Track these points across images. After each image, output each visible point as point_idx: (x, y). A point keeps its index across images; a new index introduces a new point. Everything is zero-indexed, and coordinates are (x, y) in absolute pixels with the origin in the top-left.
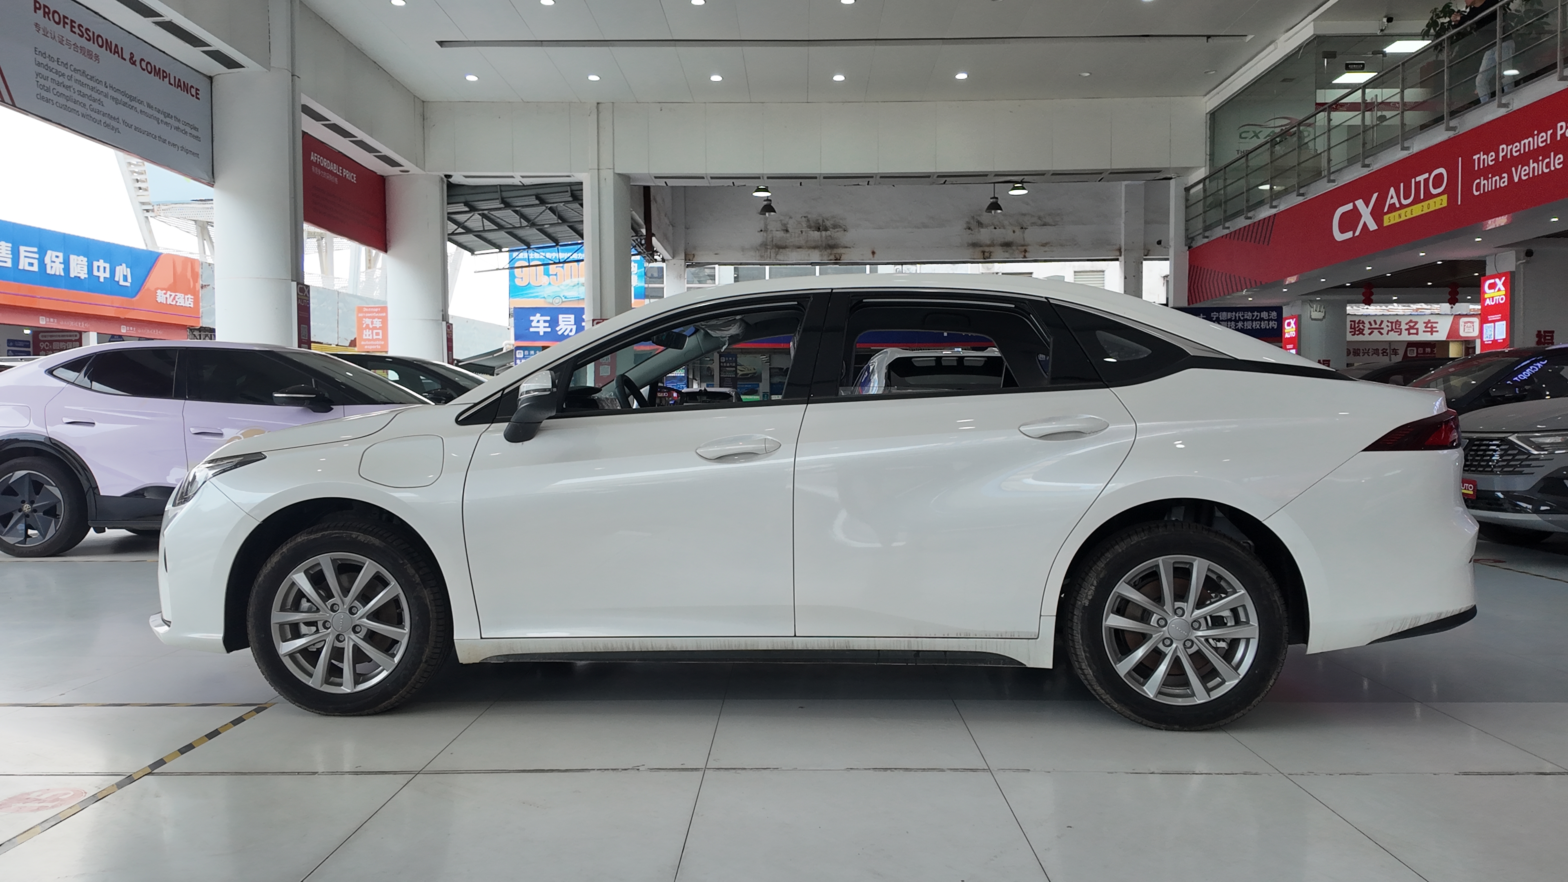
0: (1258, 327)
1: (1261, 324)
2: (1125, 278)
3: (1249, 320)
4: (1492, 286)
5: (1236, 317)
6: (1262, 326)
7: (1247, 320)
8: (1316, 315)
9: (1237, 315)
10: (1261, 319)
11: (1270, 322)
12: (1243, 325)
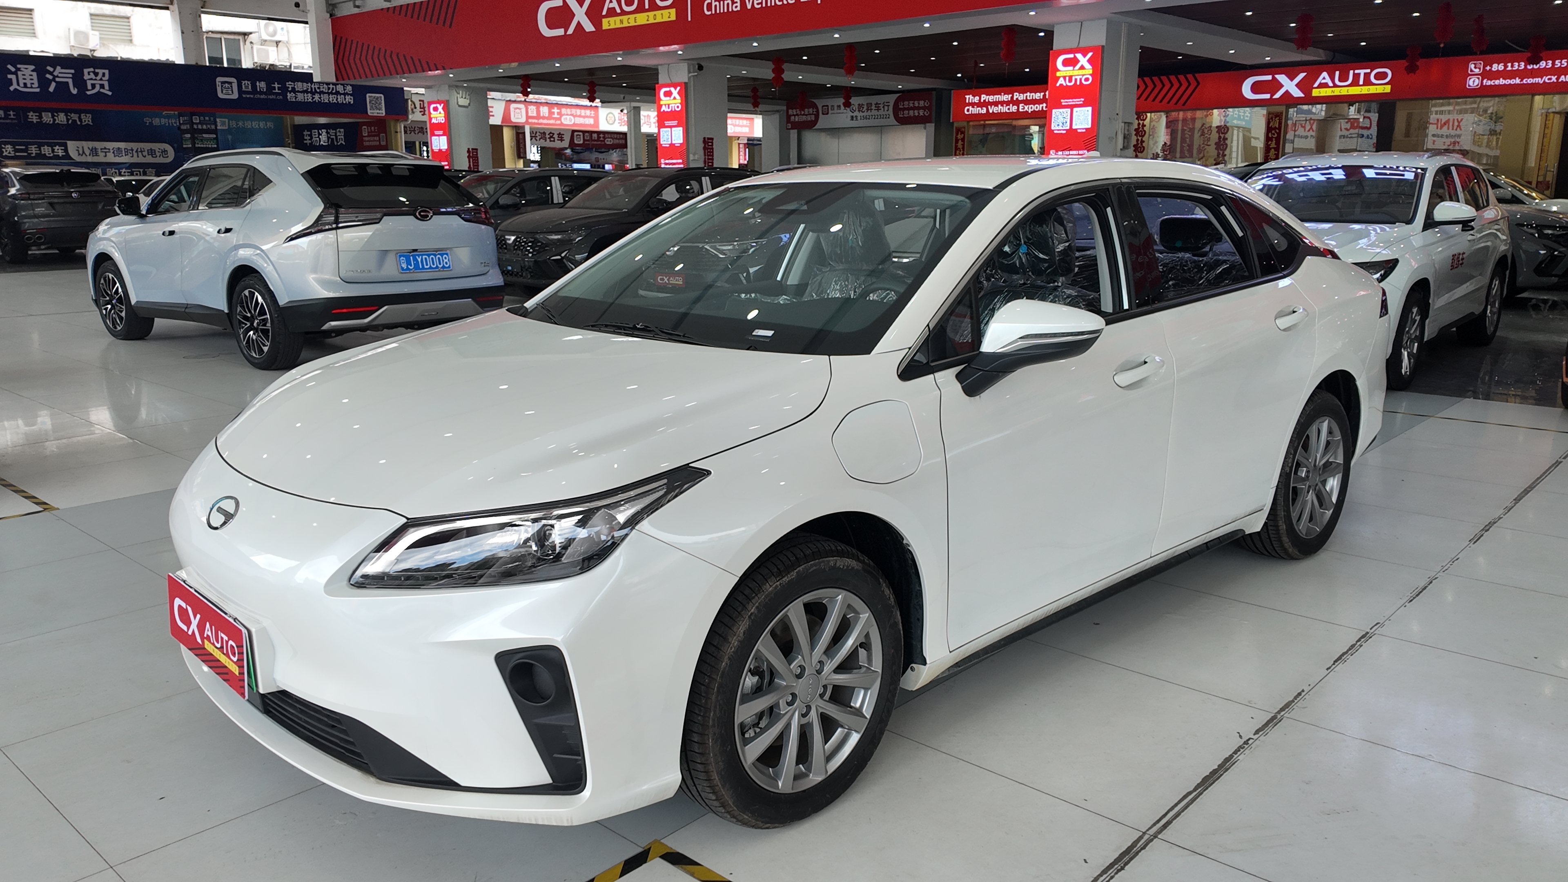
0: (335, 101)
1: (337, 99)
2: (183, 33)
3: (326, 93)
4: (668, 94)
5: (311, 88)
6: (339, 100)
7: (324, 93)
8: (463, 102)
9: (313, 86)
10: (337, 93)
11: (347, 97)
12: (320, 98)
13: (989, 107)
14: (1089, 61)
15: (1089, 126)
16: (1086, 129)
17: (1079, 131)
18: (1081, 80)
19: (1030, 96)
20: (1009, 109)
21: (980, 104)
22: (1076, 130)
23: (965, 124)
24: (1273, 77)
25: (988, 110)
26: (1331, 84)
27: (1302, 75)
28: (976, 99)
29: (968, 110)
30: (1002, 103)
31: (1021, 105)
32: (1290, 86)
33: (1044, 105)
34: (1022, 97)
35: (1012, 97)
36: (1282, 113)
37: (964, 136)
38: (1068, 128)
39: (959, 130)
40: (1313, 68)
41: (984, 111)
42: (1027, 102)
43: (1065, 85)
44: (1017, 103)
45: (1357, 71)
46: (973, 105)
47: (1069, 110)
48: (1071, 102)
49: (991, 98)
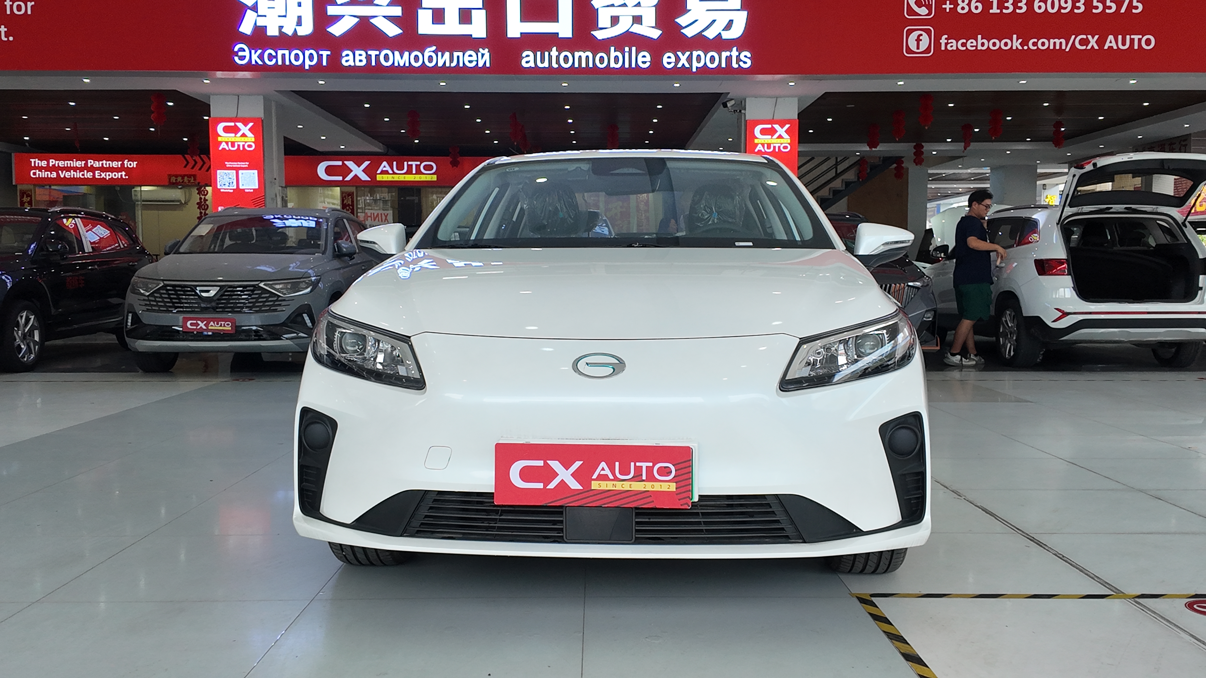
13: (60, 172)
14: (250, 130)
15: (257, 187)
16: (253, 189)
17: (246, 191)
18: (244, 146)
19: (106, 164)
20: (83, 175)
21: (48, 169)
22: (244, 190)
23: (32, 187)
24: (343, 163)
25: (58, 174)
26: (391, 172)
27: (367, 163)
28: (44, 163)
29: (35, 174)
30: (75, 169)
31: (97, 172)
32: (357, 171)
33: (124, 173)
34: (97, 164)
35: (86, 164)
36: (353, 193)
37: (31, 199)
38: (235, 187)
39: (23, 193)
40: (375, 158)
41: (54, 175)
42: (102, 169)
43: (227, 149)
44: (92, 169)
45: (410, 163)
46: (40, 169)
47: (235, 171)
48: (235, 164)
49: (61, 164)
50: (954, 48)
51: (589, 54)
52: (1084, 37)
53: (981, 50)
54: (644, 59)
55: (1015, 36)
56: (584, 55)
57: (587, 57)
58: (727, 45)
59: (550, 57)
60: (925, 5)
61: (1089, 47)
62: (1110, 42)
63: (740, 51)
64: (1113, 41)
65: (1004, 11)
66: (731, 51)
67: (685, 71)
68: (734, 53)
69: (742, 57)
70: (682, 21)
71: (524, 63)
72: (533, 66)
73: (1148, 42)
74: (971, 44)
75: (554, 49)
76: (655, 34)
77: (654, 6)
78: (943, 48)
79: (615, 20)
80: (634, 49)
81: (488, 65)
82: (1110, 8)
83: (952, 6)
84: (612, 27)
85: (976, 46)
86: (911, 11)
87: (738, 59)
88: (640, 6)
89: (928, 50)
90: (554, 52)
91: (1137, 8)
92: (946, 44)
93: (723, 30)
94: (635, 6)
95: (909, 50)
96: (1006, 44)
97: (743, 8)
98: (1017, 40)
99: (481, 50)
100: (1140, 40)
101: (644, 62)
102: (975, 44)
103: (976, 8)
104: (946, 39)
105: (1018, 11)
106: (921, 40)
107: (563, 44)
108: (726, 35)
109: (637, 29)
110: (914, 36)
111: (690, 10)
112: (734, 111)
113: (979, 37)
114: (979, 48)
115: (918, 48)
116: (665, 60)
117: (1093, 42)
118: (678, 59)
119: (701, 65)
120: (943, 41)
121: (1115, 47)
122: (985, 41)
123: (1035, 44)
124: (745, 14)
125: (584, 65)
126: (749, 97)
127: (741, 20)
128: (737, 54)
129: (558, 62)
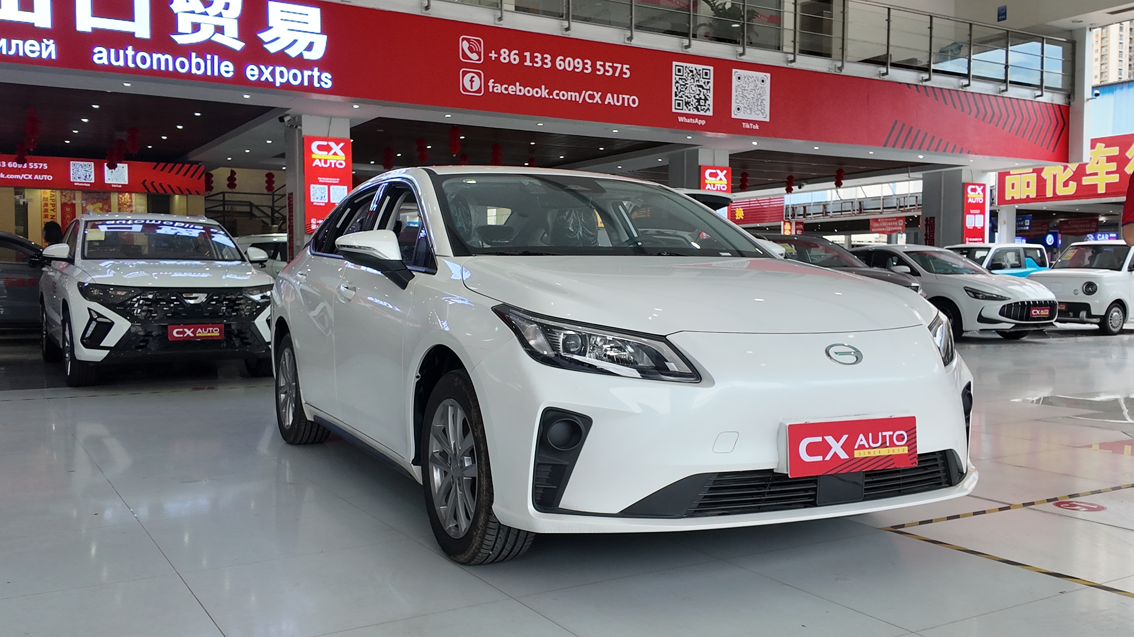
50: (499, 91)
51: (170, 58)
52: (591, 92)
53: (519, 95)
54: (227, 69)
55: (543, 87)
56: (163, 58)
57: (167, 60)
58: (309, 65)
59: (126, 56)
60: (475, 52)
61: (595, 102)
62: (609, 99)
63: (321, 71)
64: (611, 98)
65: (535, 65)
66: (313, 71)
67: (269, 85)
68: (316, 73)
69: (323, 77)
70: (264, 36)
71: (95, 58)
72: (106, 63)
73: (634, 101)
74: (511, 89)
75: (130, 48)
76: (238, 46)
77: (236, 18)
78: (491, 90)
79: (196, 27)
80: (216, 58)
81: (54, 57)
82: (608, 71)
83: (496, 56)
84: (193, 33)
85: (515, 92)
86: (465, 56)
87: (320, 80)
88: (222, 16)
89: (479, 91)
90: (130, 51)
91: (626, 74)
92: (493, 87)
93: (305, 50)
94: (216, 16)
95: (465, 89)
96: (537, 92)
97: (323, 32)
98: (545, 90)
99: (45, 40)
100: (628, 99)
101: (227, 72)
102: (514, 90)
103: (515, 59)
104: (493, 82)
105: (545, 66)
106: (473, 81)
107: (140, 45)
108: (307, 56)
109: (218, 38)
110: (468, 76)
111: (271, 27)
112: (291, 126)
113: (518, 84)
114: (518, 93)
115: (472, 88)
116: (248, 73)
117: (597, 96)
118: (261, 73)
119: (284, 80)
120: (491, 84)
121: (612, 103)
122: (522, 88)
123: (558, 95)
124: (324, 38)
125: (163, 68)
126: (306, 114)
127: (321, 43)
128: (319, 74)
129: (134, 61)
